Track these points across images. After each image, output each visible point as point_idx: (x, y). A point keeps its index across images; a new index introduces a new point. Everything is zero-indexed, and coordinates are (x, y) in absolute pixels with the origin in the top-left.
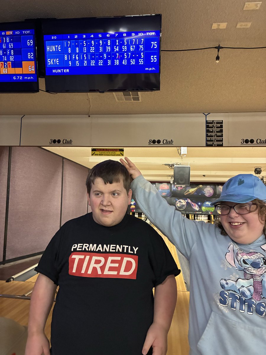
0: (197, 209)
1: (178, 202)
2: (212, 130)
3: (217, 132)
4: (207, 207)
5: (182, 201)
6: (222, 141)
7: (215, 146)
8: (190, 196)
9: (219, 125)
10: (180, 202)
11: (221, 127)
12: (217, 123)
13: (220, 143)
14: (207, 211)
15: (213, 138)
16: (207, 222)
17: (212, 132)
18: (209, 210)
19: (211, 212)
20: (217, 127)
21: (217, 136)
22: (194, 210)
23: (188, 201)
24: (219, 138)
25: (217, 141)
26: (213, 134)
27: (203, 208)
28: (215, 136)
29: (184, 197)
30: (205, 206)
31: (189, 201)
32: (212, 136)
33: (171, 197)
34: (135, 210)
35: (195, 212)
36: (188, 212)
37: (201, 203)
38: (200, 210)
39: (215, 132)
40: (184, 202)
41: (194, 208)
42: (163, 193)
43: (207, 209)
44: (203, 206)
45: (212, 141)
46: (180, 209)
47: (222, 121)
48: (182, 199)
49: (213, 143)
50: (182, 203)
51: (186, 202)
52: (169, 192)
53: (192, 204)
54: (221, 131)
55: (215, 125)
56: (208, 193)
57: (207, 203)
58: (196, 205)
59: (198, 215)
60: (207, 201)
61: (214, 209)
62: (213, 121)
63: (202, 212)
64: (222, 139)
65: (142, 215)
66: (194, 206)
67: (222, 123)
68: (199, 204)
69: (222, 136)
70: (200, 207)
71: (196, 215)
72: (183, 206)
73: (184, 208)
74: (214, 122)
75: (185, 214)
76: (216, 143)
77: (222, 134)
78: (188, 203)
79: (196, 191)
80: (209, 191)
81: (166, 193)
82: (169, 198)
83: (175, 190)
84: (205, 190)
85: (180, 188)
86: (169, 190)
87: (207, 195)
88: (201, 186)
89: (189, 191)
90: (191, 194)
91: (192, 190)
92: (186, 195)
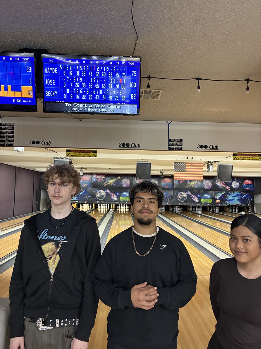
0: (116, 199)
1: (98, 192)
2: (4, 132)
3: (9, 133)
4: (124, 197)
5: (102, 191)
6: (13, 141)
7: (6, 146)
8: (110, 187)
9: (11, 127)
10: (100, 192)
11: (13, 129)
12: (9, 126)
13: (11, 143)
14: (124, 200)
15: (5, 139)
17: (4, 133)
18: (126, 200)
19: (128, 202)
20: (9, 129)
21: (9, 137)
23: (107, 191)
24: (10, 139)
25: (9, 141)
26: (5, 135)
27: (121, 198)
28: (7, 137)
29: (104, 188)
30: (123, 196)
31: (109, 191)
32: (4, 137)
33: (92, 188)
35: (114, 201)
36: (107, 202)
37: (119, 193)
38: (118, 200)
39: (8, 133)
40: (103, 193)
41: (113, 198)
42: (84, 184)
44: (121, 196)
45: (4, 141)
46: (100, 199)
47: (14, 124)
48: (102, 190)
49: (5, 143)
50: (102, 193)
51: (106, 193)
53: (111, 194)
54: (13, 133)
55: (7, 127)
57: (125, 193)
58: (115, 195)
60: (125, 191)
62: (6, 123)
63: (120, 201)
64: (13, 139)
66: (113, 196)
67: (14, 126)
68: (118, 194)
69: (13, 137)
70: (118, 197)
72: (103, 196)
73: (104, 198)
74: (7, 125)
75: (104, 204)
76: (7, 143)
77: (13, 136)
78: (107, 193)
79: (115, 182)
80: (127, 182)
81: (87, 185)
82: (89, 188)
83: (96, 181)
84: (122, 182)
85: (100, 180)
86: (90, 182)
87: (124, 186)
88: (119, 177)
89: (108, 182)
90: (110, 185)
91: (111, 181)
92: (106, 186)
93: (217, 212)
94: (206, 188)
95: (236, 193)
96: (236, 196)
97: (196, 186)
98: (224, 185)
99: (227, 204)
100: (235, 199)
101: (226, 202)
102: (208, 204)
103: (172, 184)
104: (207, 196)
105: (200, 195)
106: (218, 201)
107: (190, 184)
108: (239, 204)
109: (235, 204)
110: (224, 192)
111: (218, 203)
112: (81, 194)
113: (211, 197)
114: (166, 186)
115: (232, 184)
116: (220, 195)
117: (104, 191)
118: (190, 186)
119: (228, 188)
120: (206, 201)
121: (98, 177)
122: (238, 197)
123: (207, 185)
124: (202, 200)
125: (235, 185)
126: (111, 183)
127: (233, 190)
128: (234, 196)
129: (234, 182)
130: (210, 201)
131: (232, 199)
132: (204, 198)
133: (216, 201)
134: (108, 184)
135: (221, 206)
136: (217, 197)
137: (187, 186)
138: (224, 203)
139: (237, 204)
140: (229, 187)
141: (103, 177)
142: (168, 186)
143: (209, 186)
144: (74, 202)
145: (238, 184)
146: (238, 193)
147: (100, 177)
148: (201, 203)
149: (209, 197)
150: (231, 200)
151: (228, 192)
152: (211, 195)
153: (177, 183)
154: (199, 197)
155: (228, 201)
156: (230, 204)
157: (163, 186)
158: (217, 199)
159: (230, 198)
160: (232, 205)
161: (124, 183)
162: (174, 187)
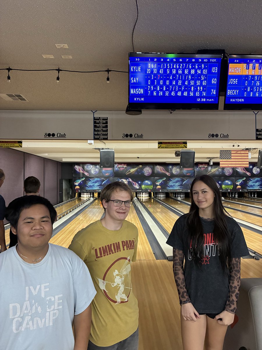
0: (138, 188)
4: (146, 185)
8: (131, 176)
14: (146, 189)
16: (148, 199)
19: (150, 190)
22: (135, 188)
27: (143, 186)
29: (126, 177)
30: (145, 185)
31: (131, 180)
33: (114, 177)
34: (79, 191)
37: (141, 182)
38: (140, 188)
42: (106, 173)
43: (147, 187)
44: (143, 185)
48: (124, 179)
52: (111, 172)
56: (147, 172)
57: (146, 182)
58: (137, 184)
59: (140, 193)
60: (146, 180)
61: (152, 187)
63: (142, 189)
65: (82, 195)
66: (135, 185)
68: (140, 182)
70: (140, 185)
71: (138, 193)
78: (129, 182)
79: (137, 171)
80: (148, 170)
81: (109, 174)
82: (111, 178)
83: (118, 171)
84: (144, 170)
85: (122, 169)
86: (112, 171)
87: (146, 174)
88: (141, 166)
89: (130, 171)
90: (132, 174)
91: (133, 170)
92: (128, 175)
93: (236, 198)
94: (227, 174)
95: (257, 179)
96: (256, 182)
97: (217, 173)
98: (245, 171)
99: (247, 190)
100: (256, 185)
101: (247, 188)
102: (229, 191)
103: (193, 171)
104: (228, 183)
105: (221, 182)
106: (239, 187)
107: (211, 171)
108: (259, 190)
109: (256, 190)
110: (245, 178)
111: (239, 189)
112: (104, 183)
113: (232, 183)
114: (187, 173)
115: (253, 169)
116: (240, 181)
117: (126, 179)
118: (211, 172)
119: (248, 174)
120: (227, 187)
121: (120, 166)
122: (258, 182)
123: (228, 171)
124: (223, 186)
125: (255, 171)
126: (133, 172)
127: (253, 176)
128: (255, 181)
129: (255, 168)
130: (231, 187)
131: (252, 184)
132: (225, 185)
133: (236, 187)
134: (130, 172)
135: (242, 191)
136: (238, 183)
137: (209, 172)
138: (245, 189)
139: (257, 190)
140: (250, 173)
141: (125, 166)
142: (189, 173)
143: (230, 172)
144: (97, 191)
145: (258, 170)
146: (259, 179)
147: (122, 166)
148: (222, 189)
149: (229, 183)
150: (251, 186)
151: (248, 178)
152: (232, 181)
153: (198, 170)
154: (220, 183)
155: (248, 186)
156: (250, 190)
157: (185, 174)
158: (237, 185)
159: (251, 184)
160: (253, 190)
161: (145, 172)
162: (196, 175)
